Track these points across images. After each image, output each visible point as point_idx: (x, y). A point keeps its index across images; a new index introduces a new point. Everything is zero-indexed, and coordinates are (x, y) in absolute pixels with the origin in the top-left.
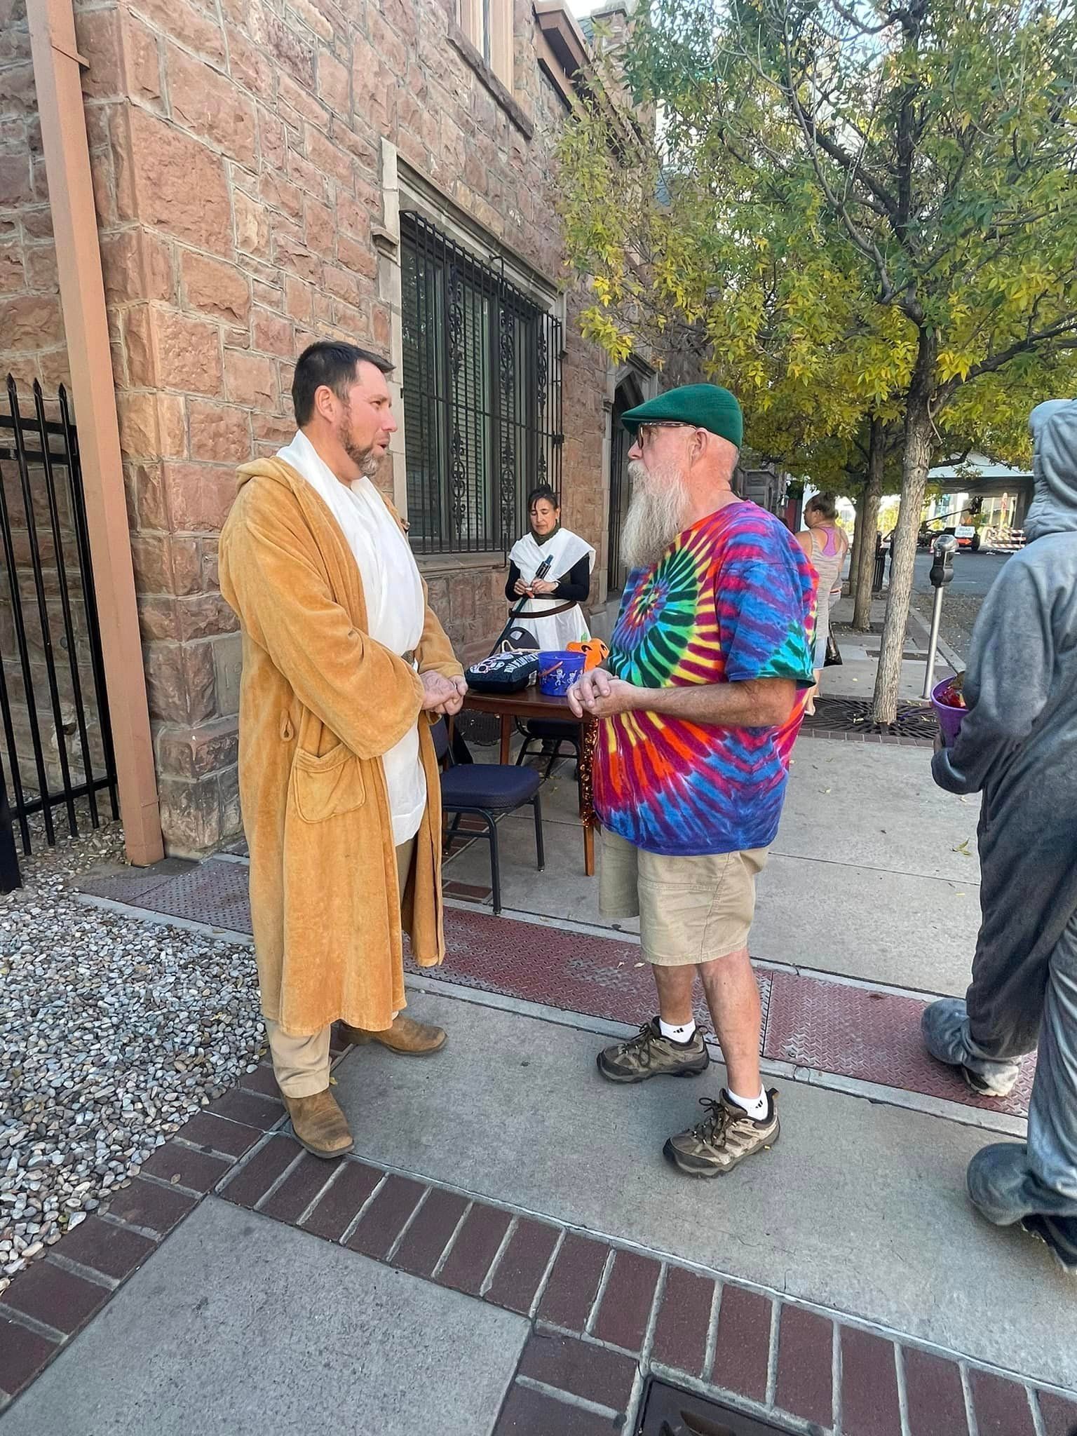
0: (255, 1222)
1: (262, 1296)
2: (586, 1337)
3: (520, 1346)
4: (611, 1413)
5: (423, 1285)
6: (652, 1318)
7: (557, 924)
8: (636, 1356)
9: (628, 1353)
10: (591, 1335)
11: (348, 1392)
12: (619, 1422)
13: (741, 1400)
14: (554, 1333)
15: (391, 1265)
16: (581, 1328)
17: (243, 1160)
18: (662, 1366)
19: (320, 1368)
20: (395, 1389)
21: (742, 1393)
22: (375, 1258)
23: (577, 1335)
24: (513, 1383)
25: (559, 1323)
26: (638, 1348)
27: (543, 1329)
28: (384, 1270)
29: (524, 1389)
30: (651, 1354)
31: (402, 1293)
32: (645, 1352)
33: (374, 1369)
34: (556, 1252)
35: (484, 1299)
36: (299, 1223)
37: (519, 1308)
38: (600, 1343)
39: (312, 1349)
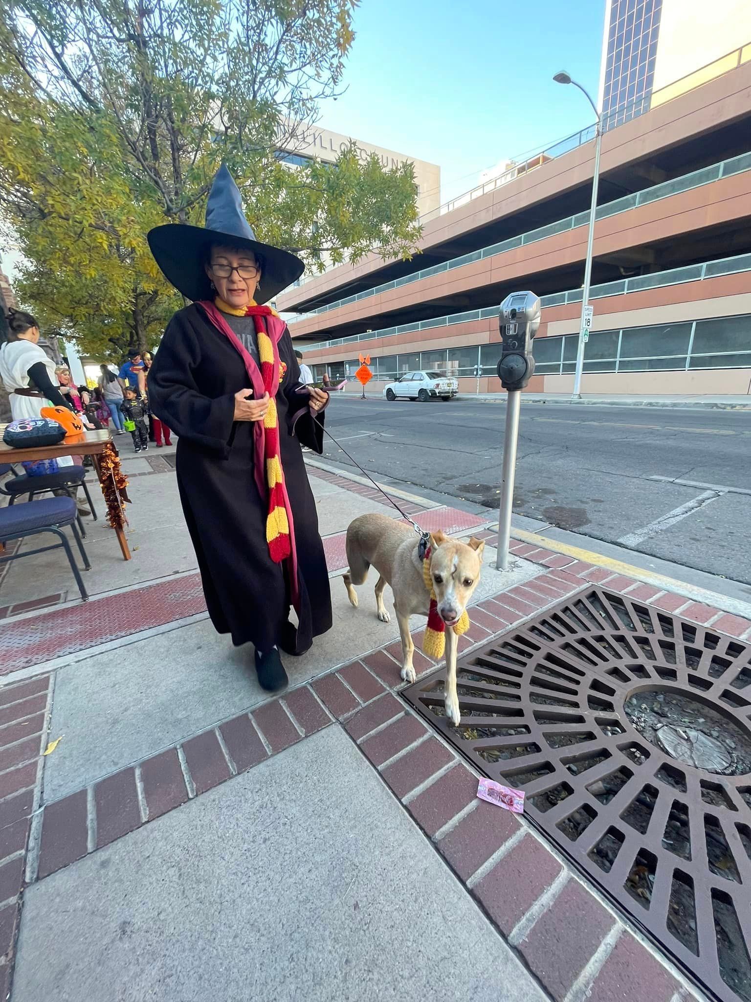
0: (102, 855)
1: (172, 872)
2: (364, 705)
3: (344, 733)
4: (402, 714)
5: (270, 762)
6: (377, 678)
7: (136, 587)
8: (387, 692)
9: (383, 694)
10: (364, 702)
11: (293, 834)
12: (407, 714)
13: (428, 671)
14: (351, 716)
15: (239, 774)
16: (359, 704)
17: (32, 844)
18: (398, 687)
19: (263, 846)
20: (314, 804)
21: (427, 669)
22: (225, 781)
23: (360, 708)
24: (359, 746)
25: (348, 710)
26: (385, 690)
27: (345, 720)
28: (239, 779)
29: (365, 742)
30: (390, 687)
31: (264, 775)
32: (388, 689)
33: (294, 811)
34: (314, 694)
35: (306, 737)
36: (144, 820)
37: (327, 722)
38: (371, 701)
39: (246, 846)
